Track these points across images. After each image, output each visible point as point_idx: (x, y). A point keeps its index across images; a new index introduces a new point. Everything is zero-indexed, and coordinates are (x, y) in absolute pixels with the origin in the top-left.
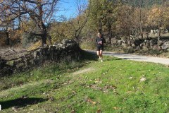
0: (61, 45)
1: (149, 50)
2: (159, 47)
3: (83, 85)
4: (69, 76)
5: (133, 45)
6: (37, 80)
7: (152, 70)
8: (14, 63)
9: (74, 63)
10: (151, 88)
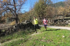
0: (25, 23)
1: (60, 24)
2: (64, 23)
3: (37, 40)
4: (30, 36)
5: (53, 22)
6: (16, 38)
7: (66, 32)
8: (5, 31)
9: (31, 30)
10: (68, 40)
